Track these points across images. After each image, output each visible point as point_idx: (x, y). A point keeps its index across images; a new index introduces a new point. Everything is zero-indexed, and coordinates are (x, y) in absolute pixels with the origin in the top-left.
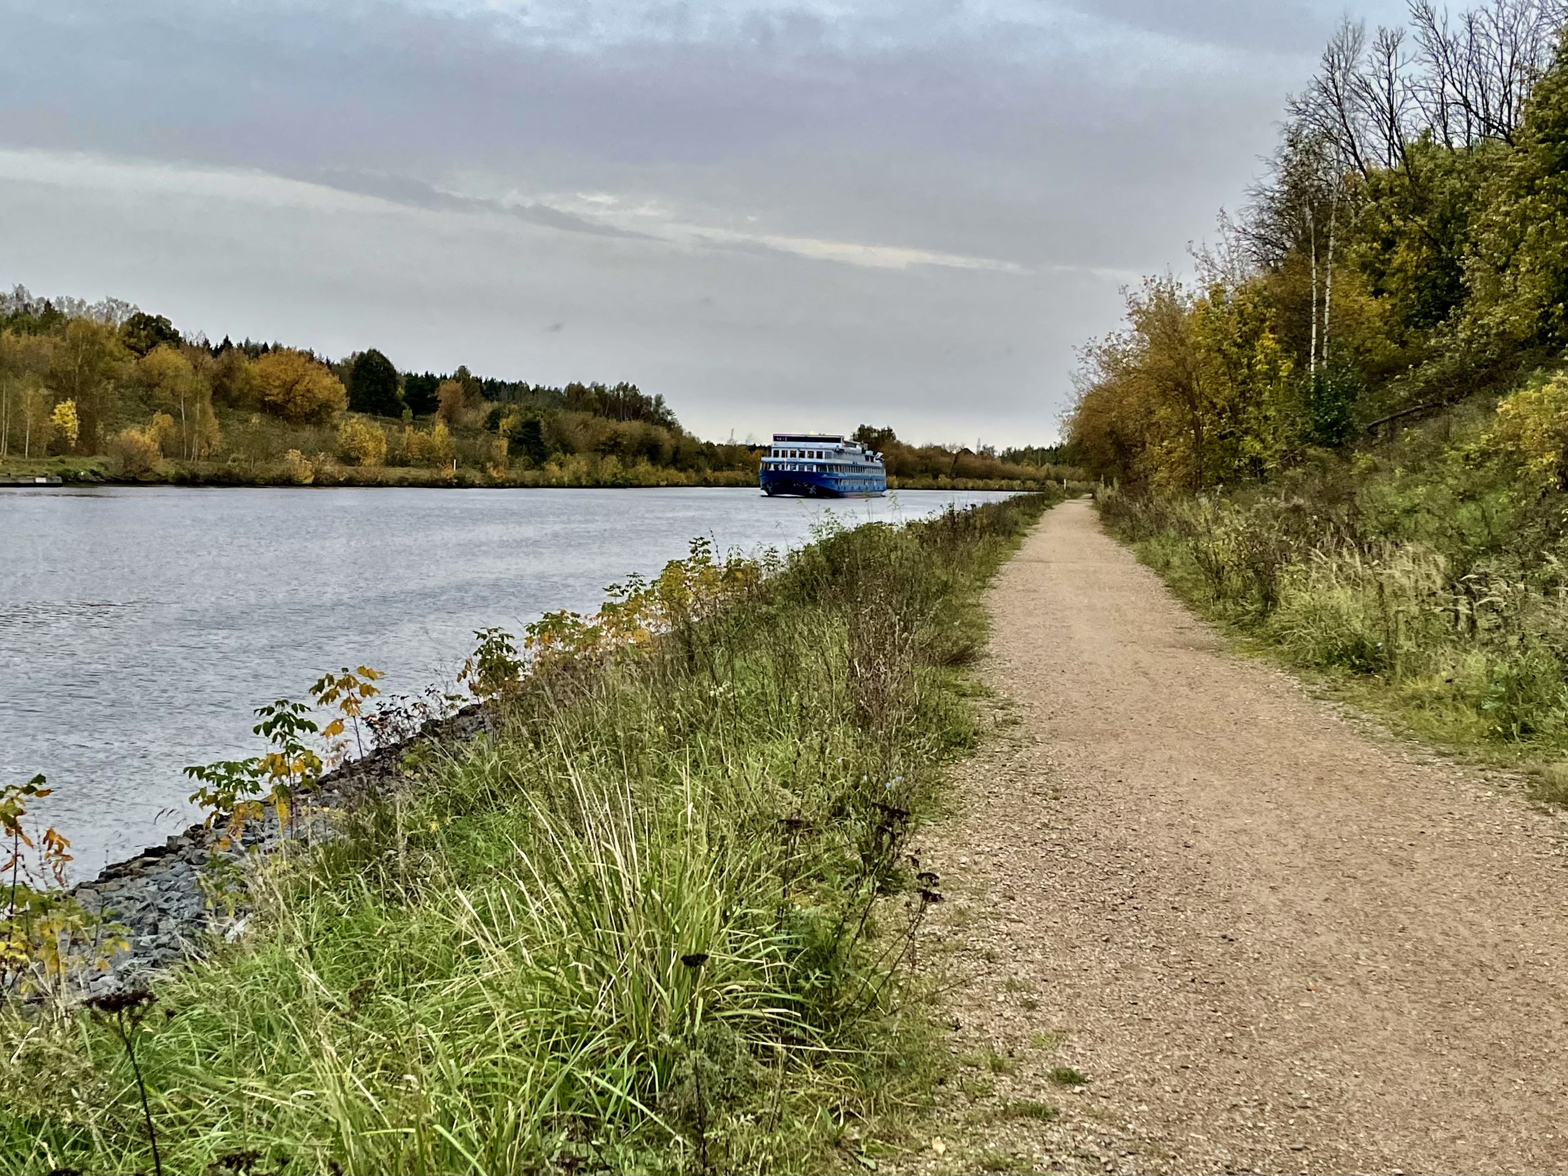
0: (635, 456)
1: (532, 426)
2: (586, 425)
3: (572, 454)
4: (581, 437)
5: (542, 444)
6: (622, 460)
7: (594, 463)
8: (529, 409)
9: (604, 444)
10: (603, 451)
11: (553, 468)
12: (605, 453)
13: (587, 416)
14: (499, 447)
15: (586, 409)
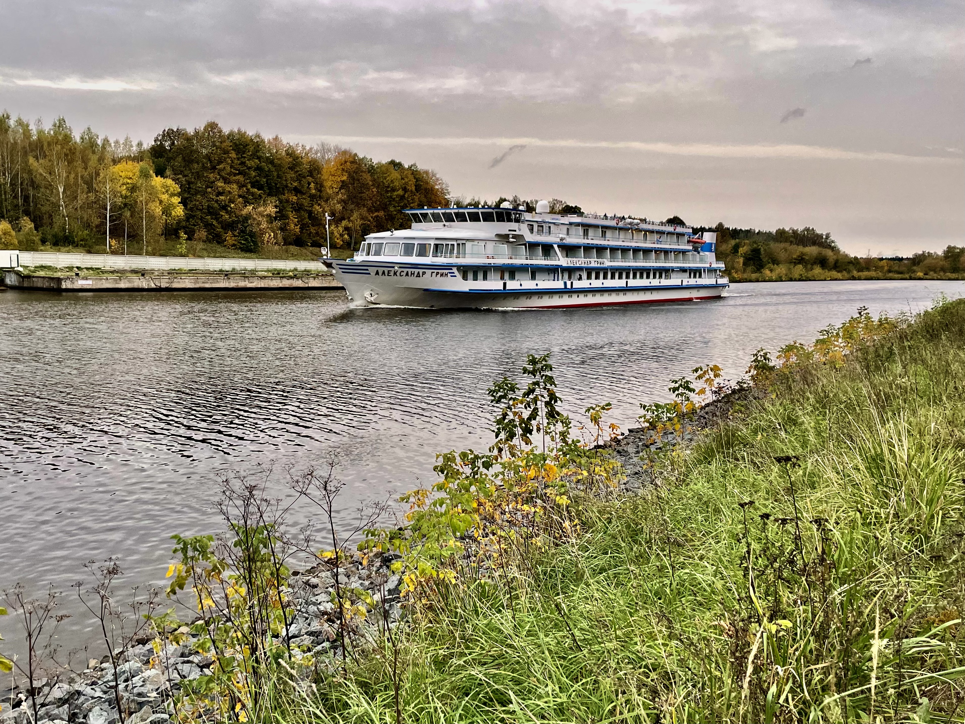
0: (812, 265)
1: (756, 251)
2: (786, 250)
3: (777, 265)
4: (783, 256)
5: (761, 260)
6: (805, 267)
7: (790, 269)
8: (755, 242)
9: (795, 259)
10: (795, 263)
11: (767, 272)
12: (795, 264)
13: (787, 245)
14: (738, 262)
15: (786, 242)
